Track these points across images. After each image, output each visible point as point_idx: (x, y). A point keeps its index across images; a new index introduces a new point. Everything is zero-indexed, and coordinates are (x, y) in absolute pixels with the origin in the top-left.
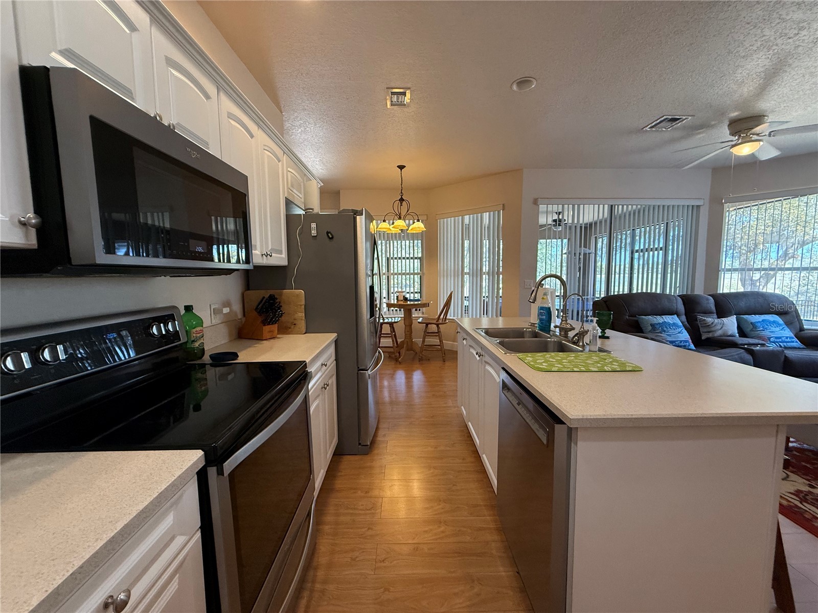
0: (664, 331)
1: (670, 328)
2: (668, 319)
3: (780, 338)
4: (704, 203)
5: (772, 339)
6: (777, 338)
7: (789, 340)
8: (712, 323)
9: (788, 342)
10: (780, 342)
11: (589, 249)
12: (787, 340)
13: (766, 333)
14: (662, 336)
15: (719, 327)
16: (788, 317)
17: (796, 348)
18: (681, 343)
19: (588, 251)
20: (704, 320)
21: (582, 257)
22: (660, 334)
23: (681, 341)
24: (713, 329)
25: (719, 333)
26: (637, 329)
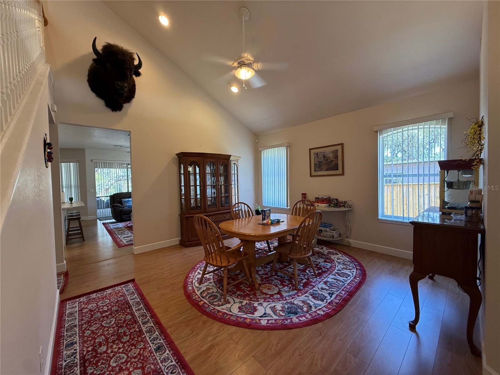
14: (125, 204)
26: (121, 203)
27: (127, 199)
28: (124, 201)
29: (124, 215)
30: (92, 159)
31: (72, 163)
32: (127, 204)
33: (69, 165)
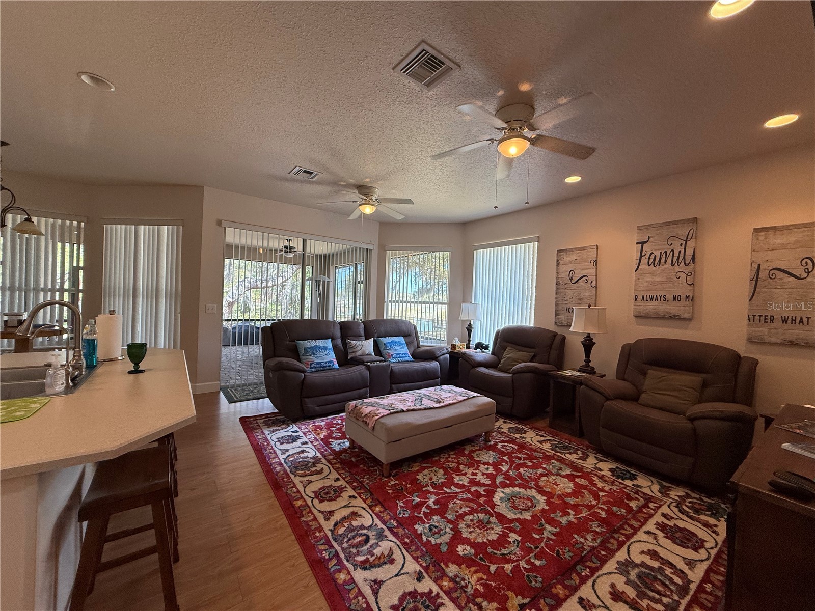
0: (314, 354)
1: (319, 351)
2: (320, 343)
3: (399, 354)
4: (374, 248)
5: (394, 356)
6: (397, 354)
7: (404, 355)
8: (355, 345)
9: (403, 357)
10: (399, 358)
11: (328, 277)
12: (403, 356)
13: (391, 352)
14: (311, 359)
15: (359, 348)
16: (410, 339)
17: (408, 361)
18: (326, 363)
19: (327, 279)
20: (350, 342)
21: (321, 284)
22: (310, 357)
23: (326, 362)
24: (355, 350)
25: (359, 353)
26: (295, 353)
27: (313, 343)
28: (305, 349)
29: (308, 397)
30: (220, 218)
31: (166, 226)
32: (313, 359)
33: (159, 231)
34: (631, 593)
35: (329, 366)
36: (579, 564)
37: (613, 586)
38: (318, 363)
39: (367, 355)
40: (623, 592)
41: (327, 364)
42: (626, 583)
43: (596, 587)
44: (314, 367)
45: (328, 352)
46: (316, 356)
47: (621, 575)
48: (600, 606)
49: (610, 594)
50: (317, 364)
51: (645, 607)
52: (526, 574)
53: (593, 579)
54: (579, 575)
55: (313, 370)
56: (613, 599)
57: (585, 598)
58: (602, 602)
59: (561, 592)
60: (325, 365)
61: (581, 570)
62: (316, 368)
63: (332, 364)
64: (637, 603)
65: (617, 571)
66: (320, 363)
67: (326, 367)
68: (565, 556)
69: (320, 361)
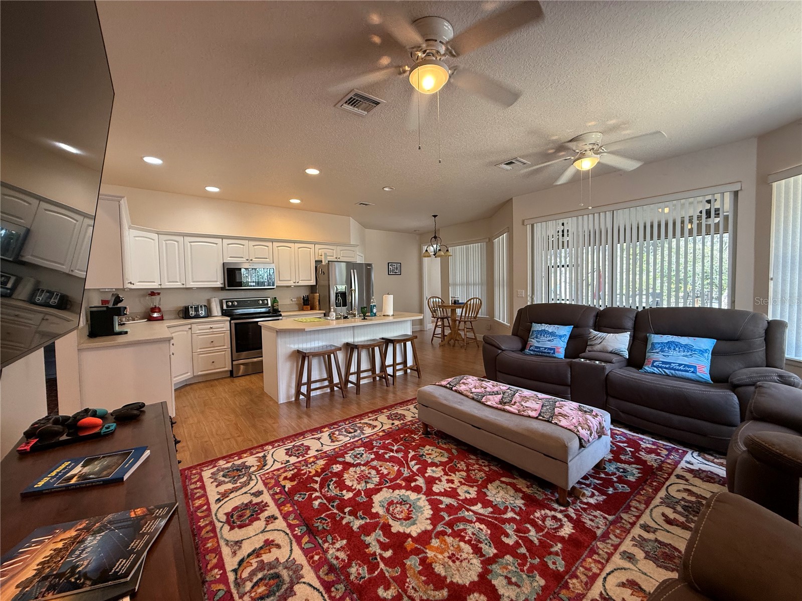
0: (537, 337)
1: (544, 336)
3: (669, 364)
14: (532, 341)
23: (546, 348)
25: (598, 347)
34: (267, 558)
35: (549, 353)
36: (307, 529)
37: (278, 546)
38: (537, 347)
39: (611, 353)
40: (270, 552)
41: (546, 351)
42: (277, 559)
43: (281, 532)
44: (532, 350)
45: (553, 338)
46: (538, 340)
47: (287, 561)
48: (266, 527)
49: (272, 540)
50: (535, 348)
51: (251, 561)
52: (307, 494)
53: (290, 534)
54: (298, 526)
55: (532, 352)
56: (268, 540)
57: (275, 521)
58: (268, 531)
59: (286, 509)
60: (544, 351)
61: (301, 529)
62: (534, 351)
63: (552, 351)
64: (258, 557)
65: (291, 558)
66: (539, 348)
67: (545, 353)
68: (319, 523)
69: (540, 346)
